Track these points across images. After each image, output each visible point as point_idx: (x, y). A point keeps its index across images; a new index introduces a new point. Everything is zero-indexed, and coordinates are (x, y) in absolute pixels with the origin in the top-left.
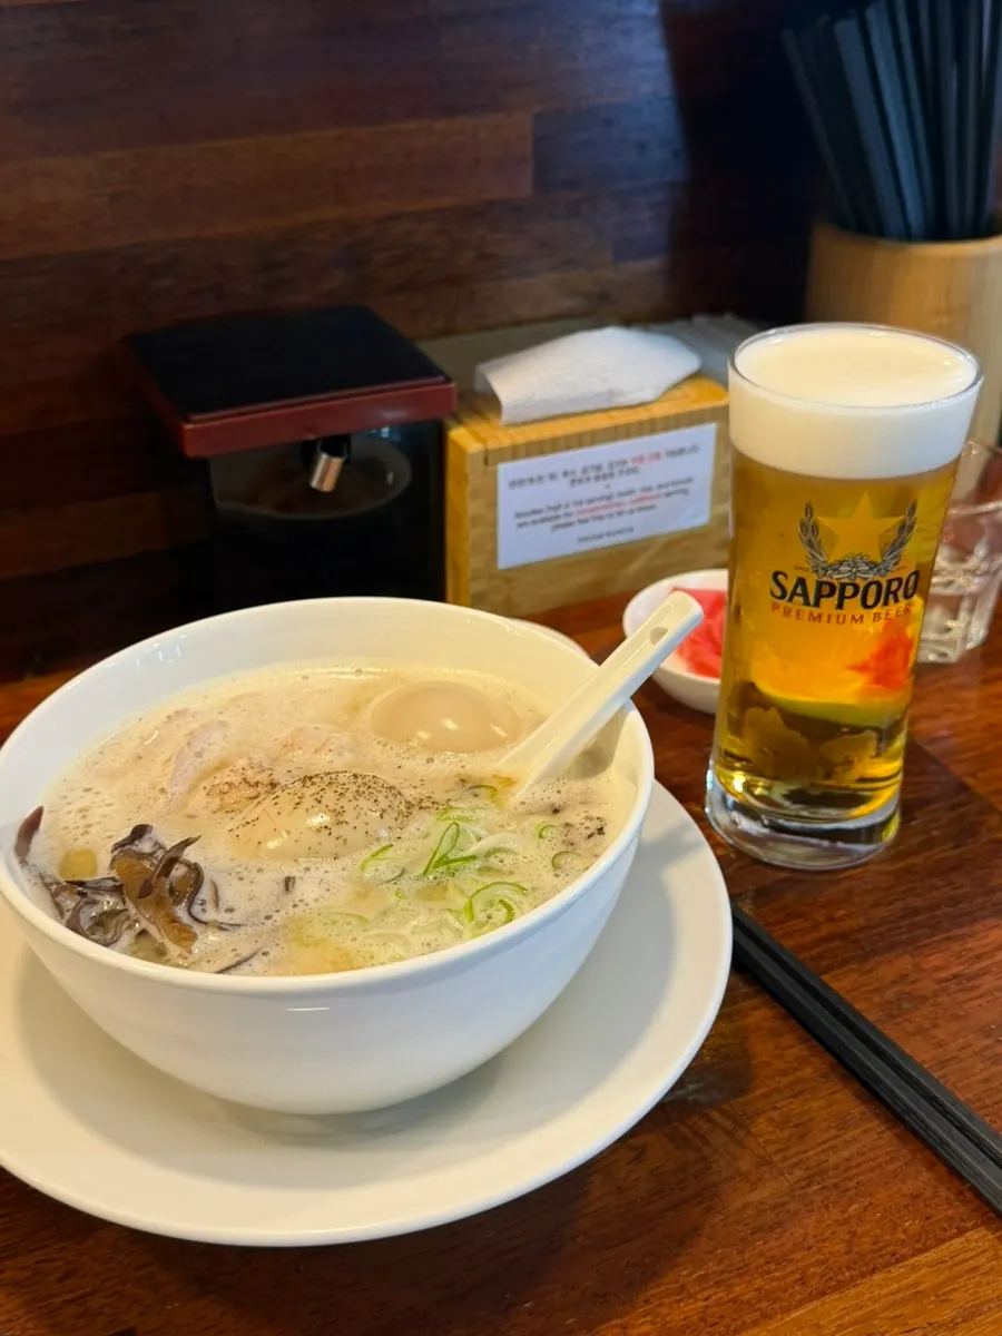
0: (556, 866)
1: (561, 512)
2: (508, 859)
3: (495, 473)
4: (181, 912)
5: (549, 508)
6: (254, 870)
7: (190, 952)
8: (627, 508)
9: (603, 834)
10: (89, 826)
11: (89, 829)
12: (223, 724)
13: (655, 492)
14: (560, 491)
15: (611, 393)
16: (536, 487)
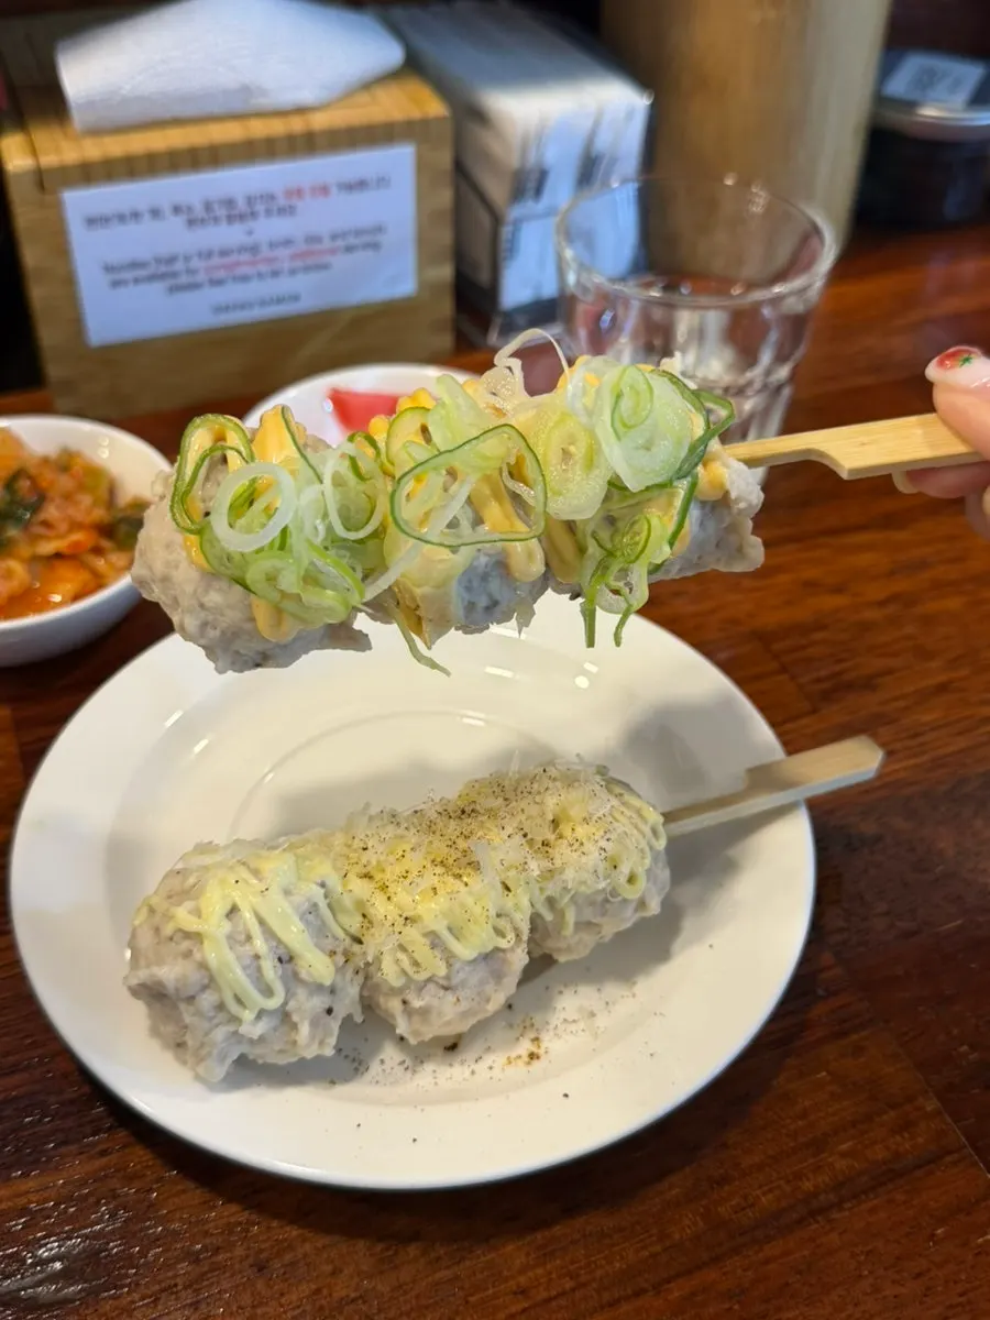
1: (179, 266)
3: (58, 206)
5: (158, 261)
8: (286, 265)
13: (327, 244)
14: (172, 237)
15: (246, 90)
16: (131, 228)
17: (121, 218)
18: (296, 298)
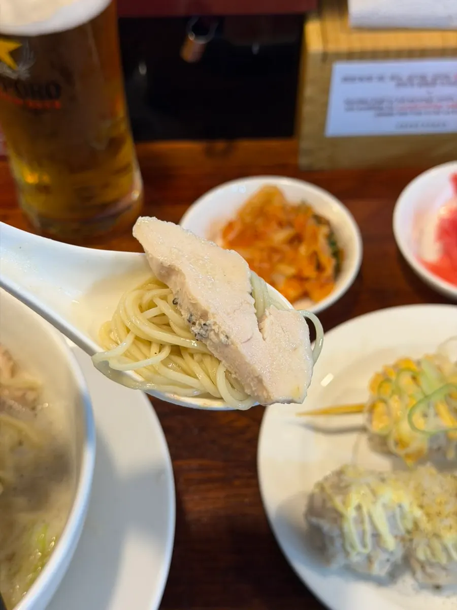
1: (385, 105)
5: (375, 101)
8: (445, 110)
14: (388, 90)
16: (365, 85)
17: (361, 79)
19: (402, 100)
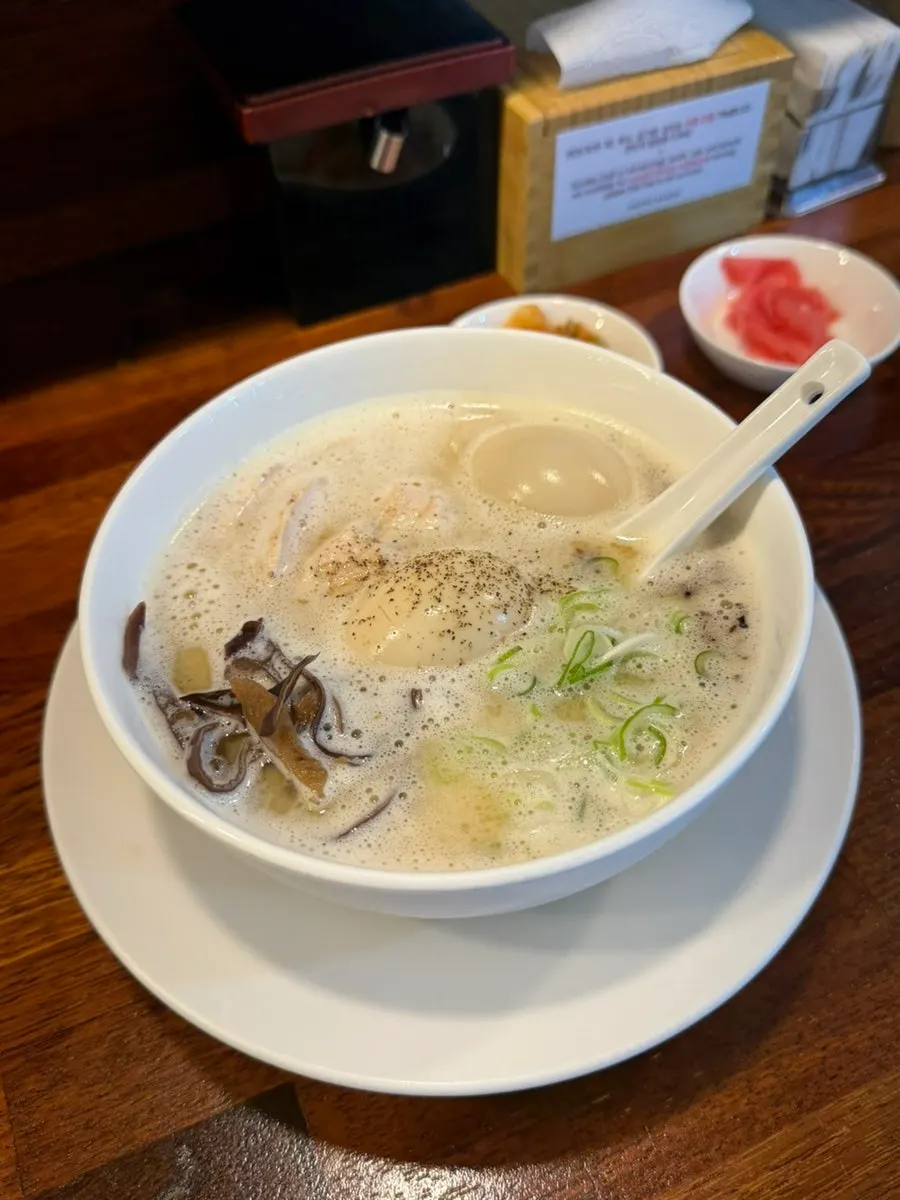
0: (701, 672)
1: (615, 180)
2: (646, 663)
3: (552, 146)
4: (306, 741)
5: (604, 177)
6: (376, 678)
7: (322, 795)
8: (678, 172)
9: (746, 626)
10: (198, 615)
11: (197, 620)
12: (323, 481)
13: (705, 155)
14: (615, 159)
15: (670, 51)
16: (593, 156)
17: (589, 149)
18: (675, 194)
19: (632, 170)
